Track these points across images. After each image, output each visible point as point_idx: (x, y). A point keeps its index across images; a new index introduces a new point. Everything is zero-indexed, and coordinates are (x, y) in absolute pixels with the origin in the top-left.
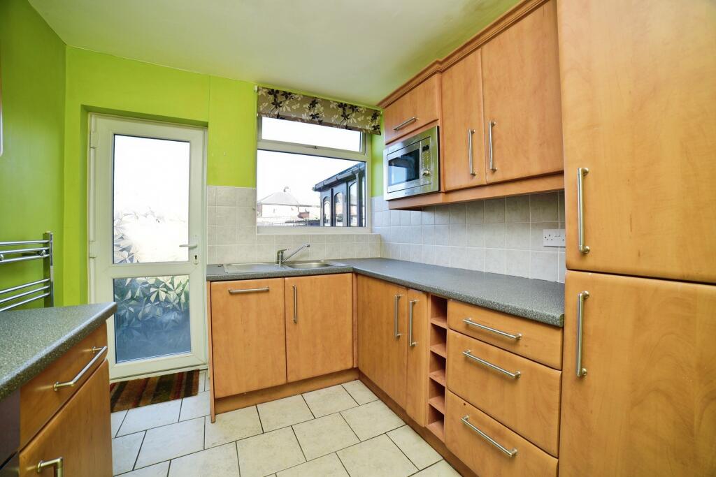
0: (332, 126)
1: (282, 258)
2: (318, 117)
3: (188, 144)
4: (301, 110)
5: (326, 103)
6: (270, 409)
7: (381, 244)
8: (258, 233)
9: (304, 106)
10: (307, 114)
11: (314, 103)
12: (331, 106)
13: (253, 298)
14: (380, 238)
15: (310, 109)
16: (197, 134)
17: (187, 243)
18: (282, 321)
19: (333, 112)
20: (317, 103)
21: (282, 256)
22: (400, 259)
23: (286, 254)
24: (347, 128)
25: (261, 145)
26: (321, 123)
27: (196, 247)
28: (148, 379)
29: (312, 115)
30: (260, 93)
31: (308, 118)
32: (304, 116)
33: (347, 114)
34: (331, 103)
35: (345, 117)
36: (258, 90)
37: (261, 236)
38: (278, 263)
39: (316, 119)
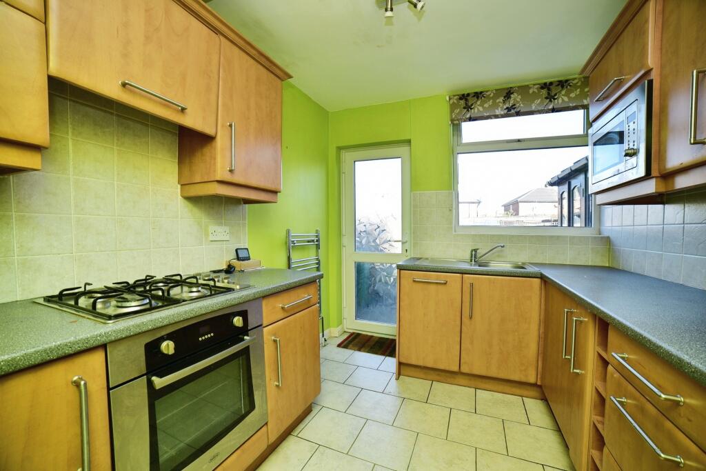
0: (533, 114)
1: (475, 257)
2: (514, 108)
3: (400, 159)
4: (495, 106)
5: (524, 89)
6: (441, 389)
7: (609, 249)
8: (455, 232)
9: (498, 101)
10: (502, 108)
11: (508, 93)
12: (531, 91)
13: (433, 287)
14: (607, 242)
15: (504, 102)
16: (404, 150)
17: (401, 239)
18: (459, 314)
19: (535, 96)
20: (512, 93)
21: (475, 255)
22: (632, 271)
23: (480, 252)
24: (553, 110)
25: (459, 149)
26: (518, 114)
27: (406, 242)
28: (372, 336)
29: (507, 108)
30: (451, 101)
31: (502, 113)
32: (498, 112)
33: (553, 94)
34: (530, 88)
35: (551, 98)
36: (450, 99)
37: (458, 235)
38: (471, 261)
39: (513, 111)
